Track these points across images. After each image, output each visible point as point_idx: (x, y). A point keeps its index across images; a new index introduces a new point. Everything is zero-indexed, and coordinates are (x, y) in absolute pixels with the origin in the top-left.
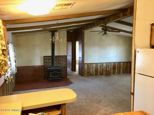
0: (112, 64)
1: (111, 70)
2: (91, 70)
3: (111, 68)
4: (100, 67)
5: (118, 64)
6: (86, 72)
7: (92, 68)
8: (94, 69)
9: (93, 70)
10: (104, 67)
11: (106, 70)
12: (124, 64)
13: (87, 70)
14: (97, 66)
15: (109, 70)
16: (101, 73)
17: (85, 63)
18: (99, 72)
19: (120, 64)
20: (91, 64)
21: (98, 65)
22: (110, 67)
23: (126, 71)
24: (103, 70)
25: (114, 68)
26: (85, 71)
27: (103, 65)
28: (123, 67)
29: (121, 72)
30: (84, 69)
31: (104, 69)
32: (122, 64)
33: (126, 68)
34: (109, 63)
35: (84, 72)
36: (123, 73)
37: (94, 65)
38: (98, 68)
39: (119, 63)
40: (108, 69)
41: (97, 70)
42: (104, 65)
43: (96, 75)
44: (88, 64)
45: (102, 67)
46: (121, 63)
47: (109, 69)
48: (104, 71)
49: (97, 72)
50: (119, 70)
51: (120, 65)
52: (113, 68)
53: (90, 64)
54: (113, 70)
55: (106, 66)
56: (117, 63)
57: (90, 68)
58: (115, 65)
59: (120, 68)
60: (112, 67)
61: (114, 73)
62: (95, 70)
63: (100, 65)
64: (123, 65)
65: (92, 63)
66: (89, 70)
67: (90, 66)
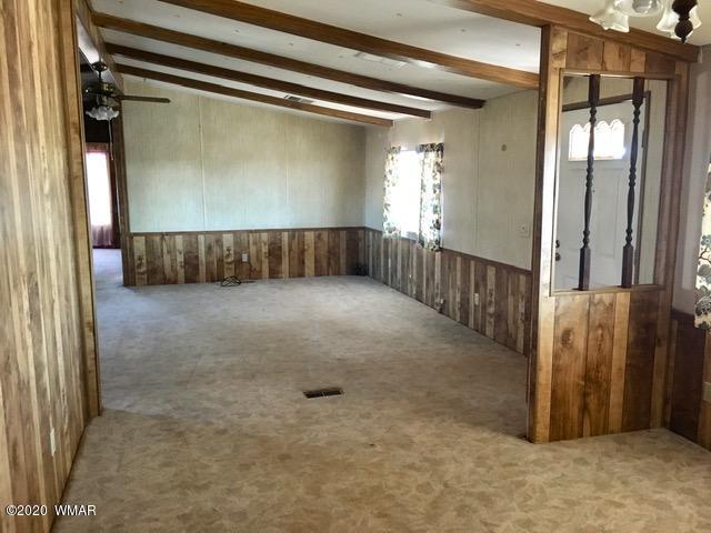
0: (265, 237)
1: (260, 262)
2: (167, 259)
3: (259, 251)
4: (209, 248)
5: (292, 237)
6: (143, 269)
7: (169, 252)
8: (180, 258)
9: (173, 260)
10: (225, 248)
11: (238, 262)
12: (319, 237)
13: (144, 261)
14: (191, 246)
15: (249, 262)
16: (212, 274)
17: (132, 231)
18: (202, 269)
19: (304, 235)
20: (163, 235)
21: (197, 242)
22: (253, 249)
23: (329, 264)
24: (220, 261)
25: (275, 252)
26: (138, 262)
27: (219, 242)
28: (316, 248)
29: (307, 271)
30: (132, 255)
31: (228, 256)
32: (310, 237)
33: (329, 252)
34: (251, 231)
35: (133, 270)
36: (319, 273)
37: (179, 240)
38: (197, 252)
39: (297, 234)
40: (245, 258)
41: (195, 262)
42: (228, 241)
43: (191, 278)
44: (147, 235)
45: (216, 249)
46: (306, 233)
47: (249, 257)
48: (226, 266)
49: (196, 267)
50: (296, 261)
51: (302, 242)
52: (270, 253)
53: (158, 239)
54: (269, 263)
55: (236, 243)
56: (286, 235)
57: (159, 254)
58: (280, 240)
59: (303, 252)
60: (265, 249)
61: (274, 274)
62: (186, 262)
63: (208, 241)
64: (316, 243)
65: (167, 234)
66: (156, 262)
67: (162, 245)
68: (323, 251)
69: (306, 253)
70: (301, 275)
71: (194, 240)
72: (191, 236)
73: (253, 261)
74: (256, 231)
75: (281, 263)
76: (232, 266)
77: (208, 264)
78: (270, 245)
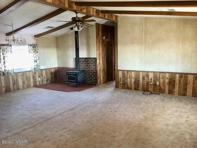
0: (167, 75)
1: (165, 86)
2: (129, 80)
3: (164, 81)
4: (144, 78)
5: (181, 77)
6: (121, 82)
7: (129, 78)
8: (133, 80)
9: (131, 81)
10: (150, 79)
11: (155, 85)
13: (122, 80)
14: (137, 76)
15: (159, 85)
16: (144, 88)
17: (119, 69)
18: (141, 85)
19: (187, 77)
20: (128, 71)
21: (139, 75)
22: (161, 80)
24: (148, 83)
25: (172, 82)
26: (120, 80)
27: (147, 76)
28: (194, 83)
29: (188, 93)
30: (118, 77)
31: (151, 82)
32: (191, 77)
34: (161, 72)
35: (118, 83)
36: (195, 96)
37: (133, 73)
38: (139, 79)
39: (184, 76)
40: (158, 83)
41: (138, 82)
42: (151, 76)
43: (136, 89)
44: (123, 71)
45: (146, 78)
46: (189, 76)
47: (160, 83)
48: (150, 86)
49: (138, 85)
50: (182, 89)
51: (186, 80)
52: (170, 83)
53: (126, 72)
55: (155, 77)
56: (178, 76)
57: (126, 78)
58: (175, 77)
59: (186, 84)
60: (167, 81)
61: (171, 92)
62: (135, 82)
63: (143, 75)
65: (129, 71)
66: (125, 81)
67: (127, 75)
69: (188, 85)
70: (185, 95)
71: (138, 74)
72: (137, 72)
73: (162, 85)
74: (163, 72)
75: (174, 88)
76: (152, 86)
77: (143, 84)
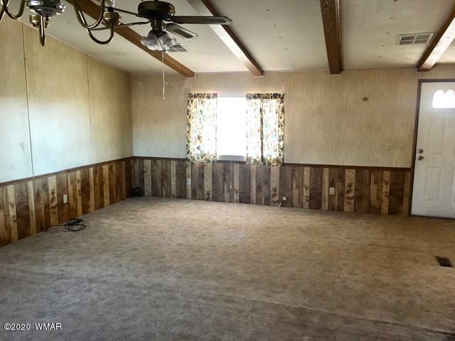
0: (78, 174)
1: (75, 199)
3: (75, 189)
4: (37, 195)
5: (95, 172)
7: (2, 208)
8: (13, 212)
9: (6, 217)
10: (50, 192)
11: (61, 204)
12: (111, 169)
14: (22, 195)
15: (68, 203)
18: (33, 219)
19: (102, 169)
21: (27, 190)
23: (117, 192)
24: (47, 206)
25: (85, 188)
27: (45, 186)
28: (109, 179)
29: (105, 200)
31: (53, 200)
32: (106, 167)
33: (117, 181)
34: (69, 171)
36: (112, 201)
37: (11, 189)
38: (27, 202)
39: (98, 167)
40: (65, 201)
41: (26, 213)
42: (52, 184)
43: (23, 234)
45: (43, 195)
47: (68, 197)
48: (52, 211)
49: (27, 219)
50: (98, 194)
51: (101, 176)
52: (82, 190)
54: (82, 200)
55: (59, 185)
56: (92, 170)
58: (88, 176)
59: (102, 184)
60: (79, 187)
61: (85, 210)
62: (18, 215)
63: (36, 188)
64: (109, 175)
68: (114, 182)
69: (104, 185)
70: (102, 206)
71: (24, 189)
72: (22, 184)
73: (71, 201)
74: (72, 170)
75: (89, 199)
76: (56, 210)
77: (38, 211)
78: (82, 182)
